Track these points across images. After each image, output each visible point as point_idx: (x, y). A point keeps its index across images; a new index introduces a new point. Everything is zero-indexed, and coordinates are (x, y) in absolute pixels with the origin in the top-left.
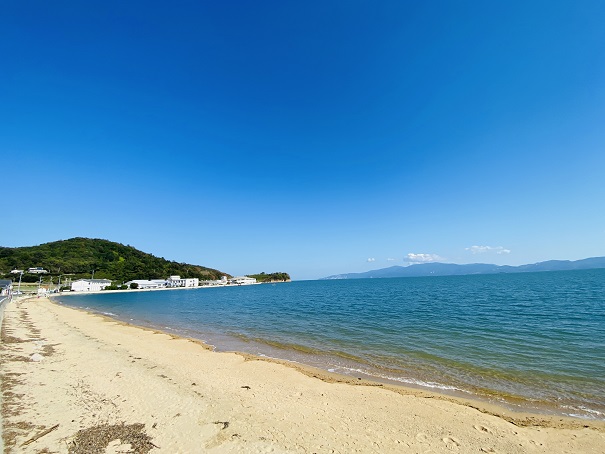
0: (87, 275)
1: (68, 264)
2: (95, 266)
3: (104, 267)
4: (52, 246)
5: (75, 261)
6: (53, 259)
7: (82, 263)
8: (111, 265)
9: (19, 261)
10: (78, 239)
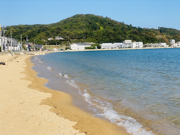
0: (82, 40)
1: (72, 33)
2: (86, 34)
3: (91, 35)
4: (65, 22)
5: (76, 31)
6: (65, 31)
7: (79, 32)
8: (95, 33)
9: (51, 33)
10: (77, 16)
